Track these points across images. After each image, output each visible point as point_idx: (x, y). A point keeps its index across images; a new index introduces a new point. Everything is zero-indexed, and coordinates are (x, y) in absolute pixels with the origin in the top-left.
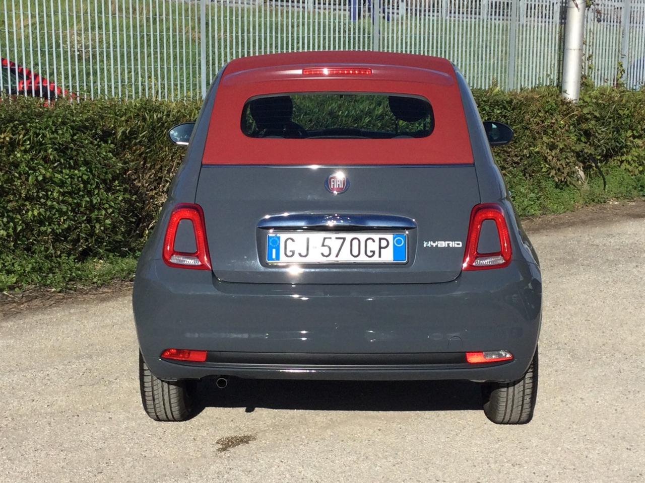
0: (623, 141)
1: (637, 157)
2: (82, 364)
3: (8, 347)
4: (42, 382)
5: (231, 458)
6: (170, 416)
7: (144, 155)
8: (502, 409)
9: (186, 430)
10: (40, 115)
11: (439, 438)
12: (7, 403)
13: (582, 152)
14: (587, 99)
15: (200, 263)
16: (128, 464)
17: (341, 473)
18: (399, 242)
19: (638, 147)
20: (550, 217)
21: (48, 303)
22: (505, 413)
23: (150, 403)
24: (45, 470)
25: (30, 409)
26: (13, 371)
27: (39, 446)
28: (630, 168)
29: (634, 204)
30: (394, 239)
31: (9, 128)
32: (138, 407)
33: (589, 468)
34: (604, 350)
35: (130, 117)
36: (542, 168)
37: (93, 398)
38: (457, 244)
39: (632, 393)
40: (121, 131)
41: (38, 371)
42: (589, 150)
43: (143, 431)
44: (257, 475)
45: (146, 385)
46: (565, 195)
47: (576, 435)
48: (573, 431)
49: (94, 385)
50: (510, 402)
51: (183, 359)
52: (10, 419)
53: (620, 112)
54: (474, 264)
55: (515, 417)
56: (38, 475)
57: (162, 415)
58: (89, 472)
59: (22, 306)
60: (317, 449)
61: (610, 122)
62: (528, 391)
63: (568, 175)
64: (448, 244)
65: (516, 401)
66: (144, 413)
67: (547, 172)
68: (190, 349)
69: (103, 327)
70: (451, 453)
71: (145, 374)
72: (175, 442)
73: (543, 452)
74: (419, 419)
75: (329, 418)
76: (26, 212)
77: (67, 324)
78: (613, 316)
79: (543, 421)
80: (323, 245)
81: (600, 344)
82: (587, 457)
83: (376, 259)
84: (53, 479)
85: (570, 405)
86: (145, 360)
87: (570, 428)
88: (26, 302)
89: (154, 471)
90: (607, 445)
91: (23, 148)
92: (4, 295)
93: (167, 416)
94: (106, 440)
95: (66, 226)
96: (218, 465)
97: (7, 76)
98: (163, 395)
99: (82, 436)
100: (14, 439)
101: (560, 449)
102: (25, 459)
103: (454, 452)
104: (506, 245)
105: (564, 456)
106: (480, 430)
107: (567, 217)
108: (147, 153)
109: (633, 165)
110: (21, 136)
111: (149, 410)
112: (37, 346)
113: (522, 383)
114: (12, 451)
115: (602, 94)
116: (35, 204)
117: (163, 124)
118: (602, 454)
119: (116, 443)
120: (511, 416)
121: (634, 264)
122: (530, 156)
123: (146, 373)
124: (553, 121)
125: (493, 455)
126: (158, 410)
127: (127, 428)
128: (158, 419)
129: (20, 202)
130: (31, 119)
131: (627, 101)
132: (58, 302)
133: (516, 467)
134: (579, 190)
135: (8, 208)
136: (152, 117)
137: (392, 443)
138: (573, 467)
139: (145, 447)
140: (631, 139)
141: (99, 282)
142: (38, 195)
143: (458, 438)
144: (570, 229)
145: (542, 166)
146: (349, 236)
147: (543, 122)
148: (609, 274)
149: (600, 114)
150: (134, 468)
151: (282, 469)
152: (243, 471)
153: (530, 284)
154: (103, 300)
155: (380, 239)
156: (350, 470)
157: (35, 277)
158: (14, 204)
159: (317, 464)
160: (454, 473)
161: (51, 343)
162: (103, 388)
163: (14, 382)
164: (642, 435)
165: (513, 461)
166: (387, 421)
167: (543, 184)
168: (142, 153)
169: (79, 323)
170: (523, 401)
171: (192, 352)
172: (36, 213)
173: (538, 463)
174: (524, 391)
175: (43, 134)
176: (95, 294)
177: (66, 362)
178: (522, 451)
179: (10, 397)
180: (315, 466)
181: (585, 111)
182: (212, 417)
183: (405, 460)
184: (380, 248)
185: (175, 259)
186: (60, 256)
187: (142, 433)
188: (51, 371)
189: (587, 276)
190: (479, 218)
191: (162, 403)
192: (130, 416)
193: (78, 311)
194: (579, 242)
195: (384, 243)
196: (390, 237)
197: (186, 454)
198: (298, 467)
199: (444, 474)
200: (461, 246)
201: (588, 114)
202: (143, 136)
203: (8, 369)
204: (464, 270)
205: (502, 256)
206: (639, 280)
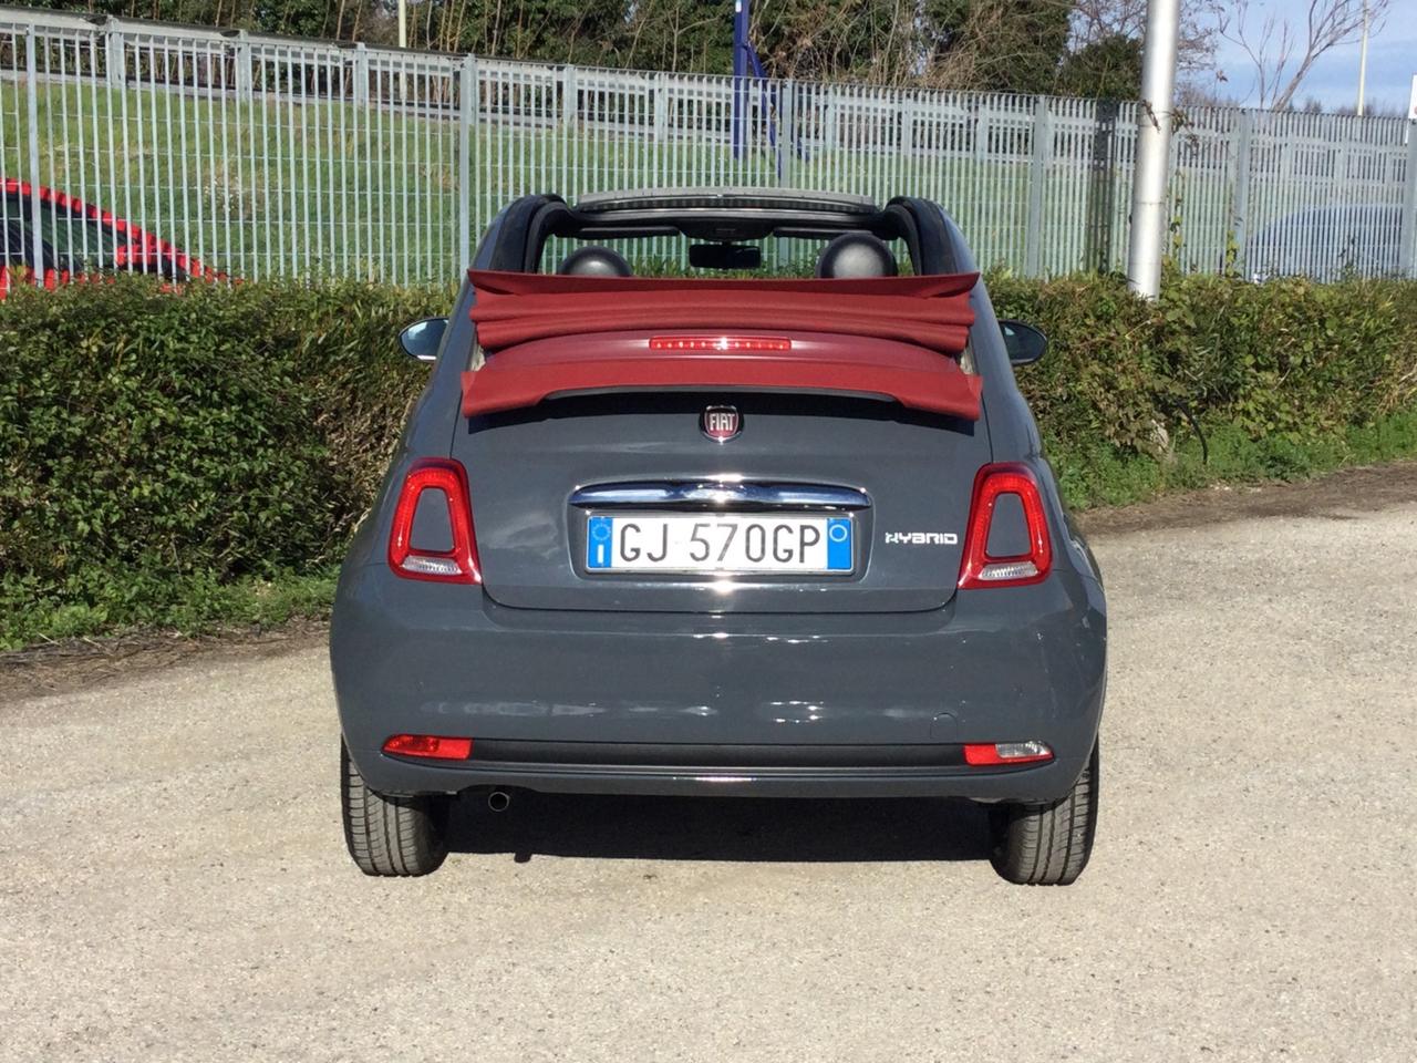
0: (1239, 374)
1: (1263, 405)
2: (231, 771)
3: (90, 737)
4: (153, 803)
5: (515, 945)
6: (399, 866)
7: (350, 386)
8: (1029, 854)
9: (429, 892)
10: (157, 307)
11: (910, 910)
12: (87, 841)
13: (1163, 392)
14: (1173, 295)
15: (459, 572)
16: (317, 956)
17: (726, 972)
18: (838, 533)
19: (1265, 387)
20: (1106, 512)
21: (166, 658)
22: (1037, 861)
23: (360, 839)
24: (158, 966)
25: (131, 852)
26: (98, 782)
27: (146, 921)
28: (1251, 425)
29: (1259, 490)
30: (829, 527)
31: (98, 330)
32: (337, 849)
33: (1197, 966)
34: (1215, 751)
35: (327, 313)
36: (1090, 422)
37: (251, 832)
38: (949, 539)
39: (1271, 830)
40: (309, 339)
41: (146, 783)
42: (1177, 389)
43: (346, 893)
44: (565, 976)
45: (353, 804)
46: (1134, 471)
47: (1170, 905)
48: (1162, 897)
49: (253, 808)
50: (1045, 840)
51: (426, 754)
52: (92, 871)
53: (1234, 320)
54: (980, 576)
55: (1055, 870)
56: (144, 974)
57: (382, 862)
58: (242, 969)
59: (117, 664)
60: (678, 928)
61: (1215, 338)
62: (1080, 821)
63: (1138, 436)
64: (932, 539)
65: (1056, 839)
66: (350, 859)
67: (1099, 428)
68: (438, 734)
69: (271, 702)
70: (933, 937)
71: (353, 783)
72: (406, 916)
73: (1109, 936)
74: (872, 874)
75: (701, 871)
76: (128, 488)
77: (203, 697)
78: (1229, 690)
79: (1107, 880)
80: (694, 539)
81: (1208, 739)
82: (1191, 945)
83: (794, 566)
84: (173, 983)
85: (1155, 850)
86: (351, 757)
87: (1156, 893)
88: (125, 656)
89: (367, 969)
90: (1228, 925)
91: (124, 368)
92: (84, 642)
93: (392, 864)
94: (276, 909)
95: (202, 515)
96: (489, 958)
97: (96, 239)
98: (386, 824)
99: (228, 902)
100: (98, 907)
101: (1139, 930)
102: (120, 944)
103: (939, 934)
104: (1040, 542)
105: (1149, 943)
106: (988, 894)
107: (1137, 511)
108: (357, 381)
109: (1257, 419)
110: (121, 345)
111: (358, 854)
112: (144, 738)
113: (1067, 804)
114: (93, 930)
115: (1199, 288)
116: (146, 474)
117: (388, 328)
118: (1219, 941)
119: (293, 916)
120: (1047, 867)
121: (1266, 597)
122: (1068, 399)
123: (355, 781)
124: (1112, 335)
125: (1013, 942)
126: (375, 853)
127: (317, 888)
128: (374, 871)
129: (118, 469)
130: (139, 313)
131: (1247, 302)
132: (186, 657)
133: (1059, 965)
134: (1157, 463)
135: (94, 479)
136: (367, 315)
137: (820, 919)
138: (1165, 965)
139: (351, 924)
140: (1253, 371)
141: (265, 620)
142: (150, 457)
143: (946, 910)
144: (1143, 534)
145: (1092, 417)
146: (743, 521)
147: (1093, 336)
148: (1219, 613)
149: (1197, 323)
150: (330, 963)
151: (613, 965)
152: (538, 969)
153: (1085, 620)
154: (271, 654)
155: (803, 528)
156: (742, 968)
157: (143, 610)
158: (106, 472)
159: (679, 957)
160: (941, 974)
161: (172, 731)
162: (271, 813)
163: (101, 802)
164: (1294, 906)
165: (1052, 954)
166: (811, 877)
167: (1094, 452)
168: (348, 382)
169: (225, 694)
170: (1070, 839)
171: (442, 741)
172: (146, 492)
173: (1099, 958)
174: (1072, 820)
175: (162, 342)
176: (255, 644)
177: (199, 767)
178: (1068, 934)
179: (93, 829)
180: (675, 960)
181: (1170, 317)
182: (479, 868)
183: (846, 948)
184: (803, 544)
185: (411, 564)
186: (191, 572)
187: (344, 898)
188: (170, 782)
189: (1178, 617)
190: (989, 489)
191: (383, 839)
192: (321, 865)
193: (224, 673)
194: (1160, 556)
195: (809, 536)
196: (821, 523)
197: (429, 936)
198: (642, 961)
199: (923, 975)
200: (955, 542)
201: (1175, 322)
202: (350, 350)
203: (90, 778)
204: (962, 588)
205: (1034, 562)
206: (1276, 625)
